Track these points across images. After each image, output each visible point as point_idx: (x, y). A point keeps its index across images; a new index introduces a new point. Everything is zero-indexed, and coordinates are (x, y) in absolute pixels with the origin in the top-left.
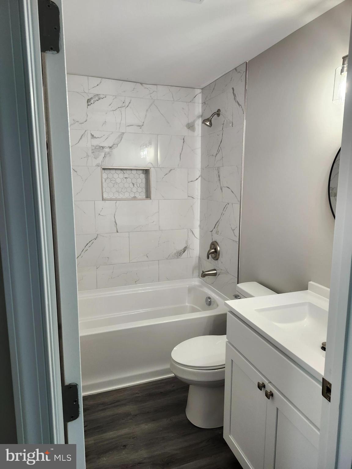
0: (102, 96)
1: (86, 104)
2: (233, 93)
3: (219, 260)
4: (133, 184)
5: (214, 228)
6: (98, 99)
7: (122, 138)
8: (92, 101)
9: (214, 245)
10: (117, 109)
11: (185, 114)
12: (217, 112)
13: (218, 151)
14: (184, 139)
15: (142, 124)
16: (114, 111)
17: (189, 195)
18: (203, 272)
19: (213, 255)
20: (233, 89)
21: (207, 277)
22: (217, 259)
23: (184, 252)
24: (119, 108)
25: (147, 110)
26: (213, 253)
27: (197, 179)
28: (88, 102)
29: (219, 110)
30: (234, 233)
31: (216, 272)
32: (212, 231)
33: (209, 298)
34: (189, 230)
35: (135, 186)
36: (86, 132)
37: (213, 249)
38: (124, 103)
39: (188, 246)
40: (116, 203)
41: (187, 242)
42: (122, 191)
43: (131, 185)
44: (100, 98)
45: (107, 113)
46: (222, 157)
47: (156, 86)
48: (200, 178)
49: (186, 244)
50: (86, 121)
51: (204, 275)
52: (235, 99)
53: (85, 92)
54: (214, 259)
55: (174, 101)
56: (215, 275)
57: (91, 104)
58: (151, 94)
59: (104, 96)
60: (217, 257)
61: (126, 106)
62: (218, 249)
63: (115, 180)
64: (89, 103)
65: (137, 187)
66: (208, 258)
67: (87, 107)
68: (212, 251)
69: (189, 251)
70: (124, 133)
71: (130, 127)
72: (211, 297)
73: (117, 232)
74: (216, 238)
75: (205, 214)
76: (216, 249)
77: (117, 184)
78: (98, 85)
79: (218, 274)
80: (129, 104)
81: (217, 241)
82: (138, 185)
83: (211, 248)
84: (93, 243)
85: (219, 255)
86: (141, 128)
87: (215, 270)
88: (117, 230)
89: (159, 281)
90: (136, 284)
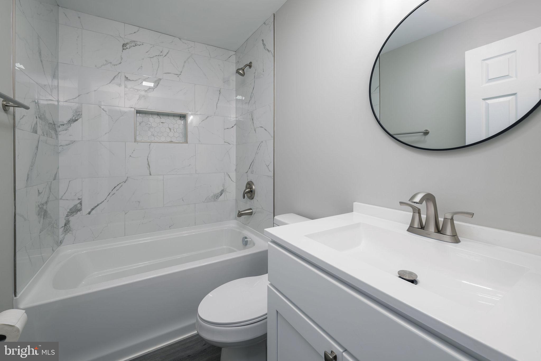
0: (139, 43)
1: (121, 48)
2: (263, 44)
3: (254, 199)
4: (170, 129)
5: (249, 168)
6: (134, 45)
7: (159, 83)
8: (128, 46)
9: (250, 185)
10: (155, 57)
11: (221, 70)
12: (250, 64)
13: (251, 97)
14: (220, 91)
15: (180, 73)
16: (151, 58)
17: (225, 141)
18: (239, 212)
19: (249, 195)
20: (263, 40)
21: (243, 217)
22: (253, 199)
23: (221, 195)
24: (156, 56)
25: (185, 62)
26: (248, 192)
27: (233, 127)
28: (123, 46)
29: (251, 63)
30: (268, 168)
31: (252, 211)
32: (247, 173)
33: (246, 238)
34: (226, 173)
35: (172, 130)
36: (120, 74)
37: (248, 188)
38: (161, 52)
39: (225, 190)
40: (150, 145)
41: (223, 185)
42: (157, 135)
43: (168, 130)
44: (137, 45)
45: (143, 59)
46: (255, 102)
47: (194, 43)
48: (235, 127)
49: (223, 187)
50: (120, 64)
51: (240, 215)
52: (265, 48)
53: (121, 37)
54: (249, 199)
55: (211, 57)
56: (251, 214)
57: (127, 48)
58: (189, 48)
59: (141, 44)
60: (253, 196)
61: (164, 56)
62: (253, 188)
63: (150, 124)
64: (125, 48)
65: (174, 132)
66: (244, 197)
67: (122, 51)
68: (247, 190)
69: (226, 194)
70: (161, 79)
71: (167, 74)
72: (247, 237)
73: (150, 175)
74: (251, 178)
75: (240, 158)
76: (251, 188)
77: (152, 128)
78: (135, 33)
79: (253, 213)
80: (167, 54)
81: (252, 181)
82: (175, 130)
83: (247, 188)
84: (122, 186)
85: (254, 194)
86: (178, 77)
87: (251, 209)
88: (150, 172)
89: (195, 225)
90: (170, 229)
